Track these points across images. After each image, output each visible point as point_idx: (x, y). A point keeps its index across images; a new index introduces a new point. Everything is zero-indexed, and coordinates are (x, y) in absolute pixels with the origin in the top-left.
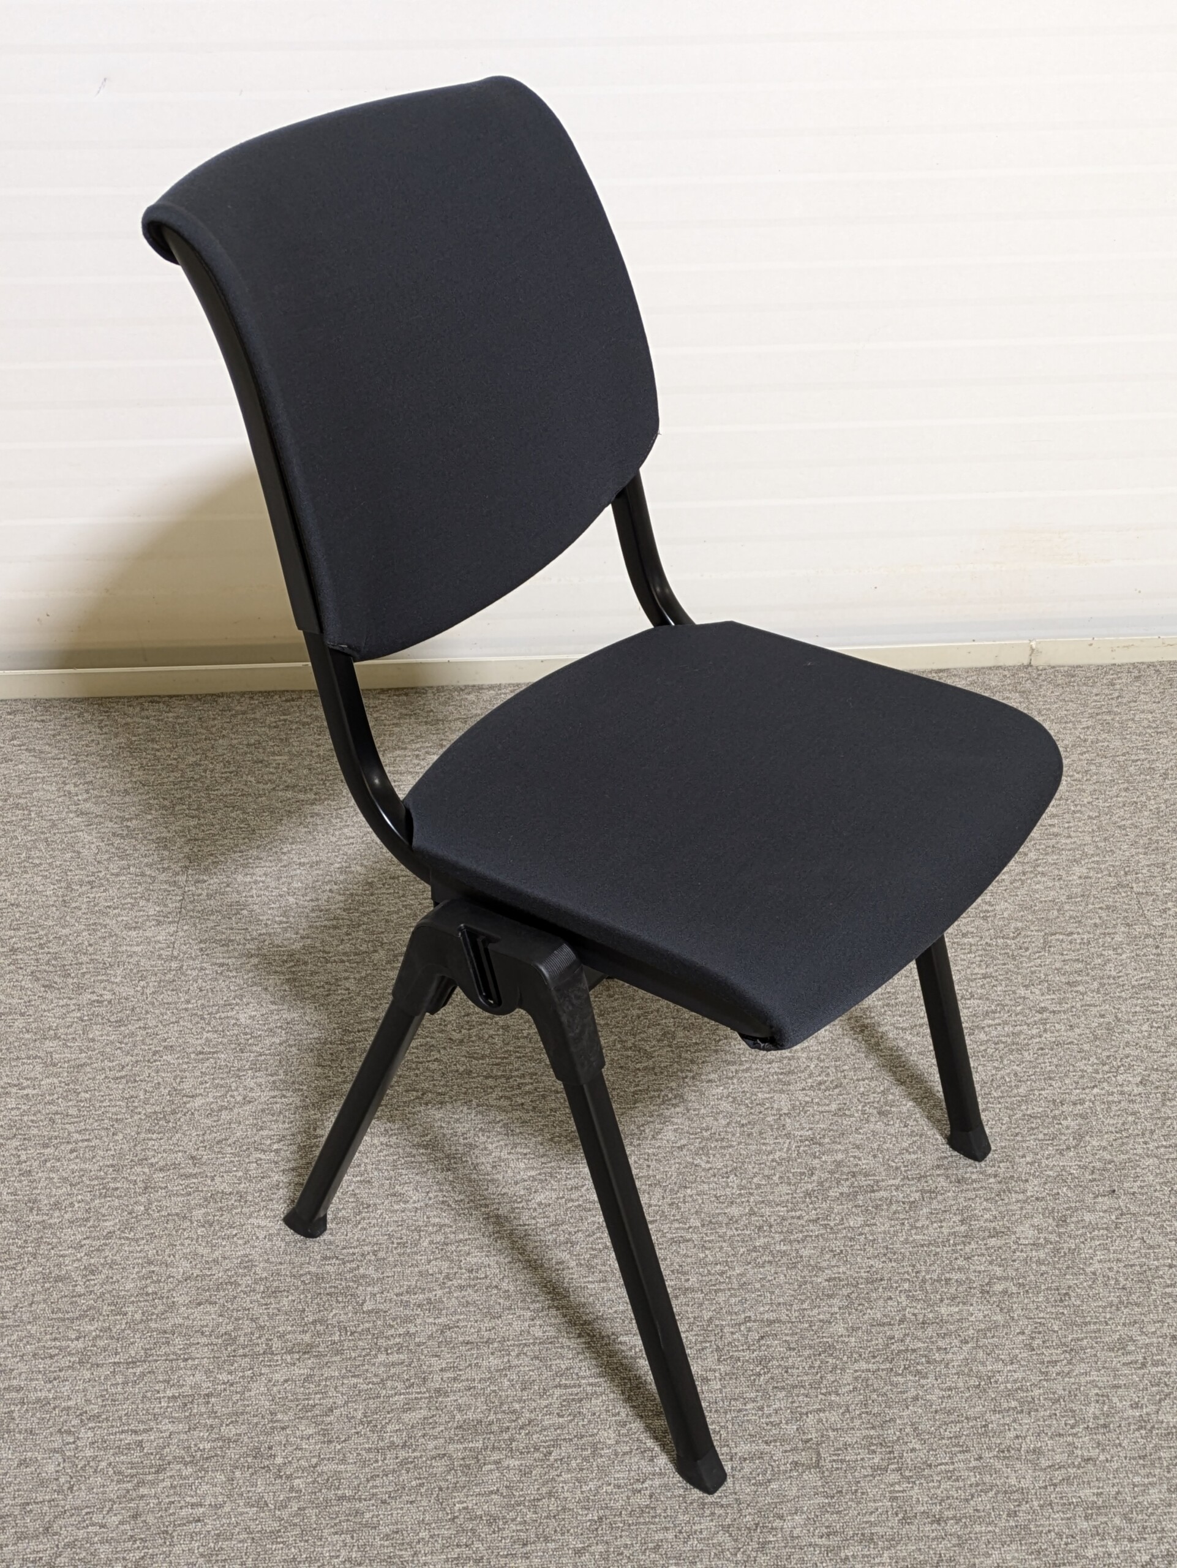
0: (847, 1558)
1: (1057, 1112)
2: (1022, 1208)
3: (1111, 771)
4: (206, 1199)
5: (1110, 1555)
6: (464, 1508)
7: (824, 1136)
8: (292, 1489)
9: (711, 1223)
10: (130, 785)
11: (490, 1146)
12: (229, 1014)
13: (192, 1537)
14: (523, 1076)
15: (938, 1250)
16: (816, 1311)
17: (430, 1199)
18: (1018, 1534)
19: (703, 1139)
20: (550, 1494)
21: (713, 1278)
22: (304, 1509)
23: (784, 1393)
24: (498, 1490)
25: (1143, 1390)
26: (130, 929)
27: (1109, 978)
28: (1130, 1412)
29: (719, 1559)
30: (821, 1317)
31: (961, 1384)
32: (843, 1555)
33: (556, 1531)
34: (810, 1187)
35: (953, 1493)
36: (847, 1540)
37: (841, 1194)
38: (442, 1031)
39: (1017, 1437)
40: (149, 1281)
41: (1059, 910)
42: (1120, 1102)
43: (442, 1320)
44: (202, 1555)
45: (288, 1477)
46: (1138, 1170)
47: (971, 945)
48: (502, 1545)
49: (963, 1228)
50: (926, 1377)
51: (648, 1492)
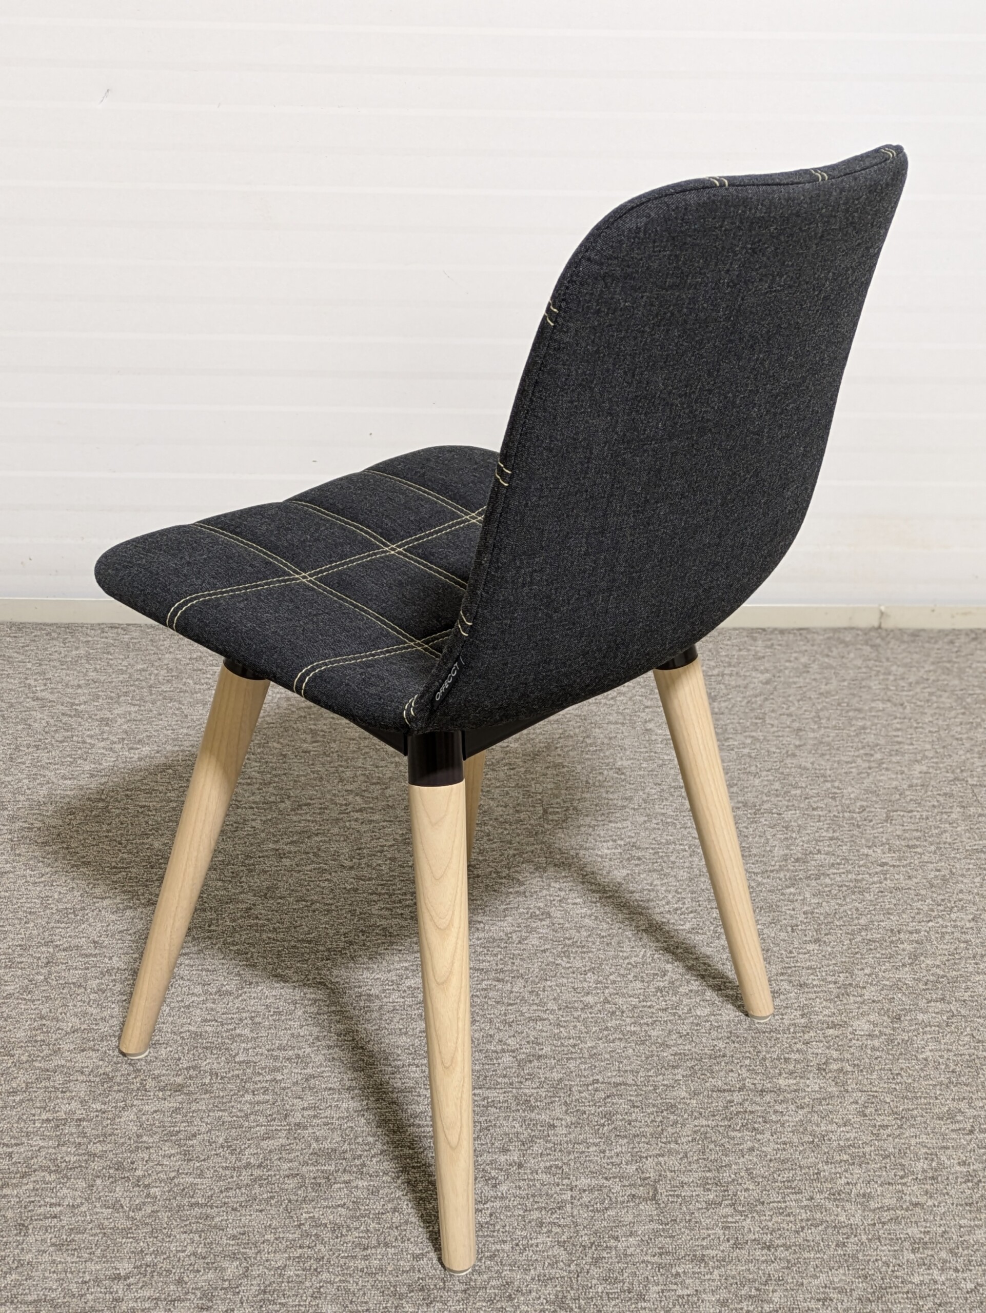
0: (678, 1274)
1: (894, 939)
2: (859, 1008)
3: (949, 701)
4: (102, 973)
5: (936, 1282)
6: (310, 1217)
7: (677, 947)
8: (148, 1196)
9: (568, 1007)
10: (83, 682)
11: (368, 944)
12: (145, 841)
13: (47, 1230)
14: (405, 894)
15: (779, 1036)
16: (661, 1077)
17: (308, 980)
18: (846, 1261)
19: (565, 945)
20: (395, 1210)
21: (566, 1049)
22: (158, 1211)
23: (626, 1141)
24: (345, 1204)
25: (970, 1152)
26: (66, 779)
27: (945, 843)
28: (958, 1168)
29: (553, 1268)
30: (665, 1082)
31: (796, 1140)
32: (674, 1271)
33: (396, 1239)
34: (662, 984)
35: (785, 1225)
36: (679, 1259)
37: (691, 991)
38: (334, 860)
39: (848, 1183)
40: (39, 1031)
41: (900, 795)
42: (953, 933)
43: (309, 1071)
44: (53, 1245)
45: (147, 1186)
46: (969, 983)
47: (820, 816)
48: (344, 1249)
49: (803, 1021)
50: (762, 1133)
51: (488, 1212)
